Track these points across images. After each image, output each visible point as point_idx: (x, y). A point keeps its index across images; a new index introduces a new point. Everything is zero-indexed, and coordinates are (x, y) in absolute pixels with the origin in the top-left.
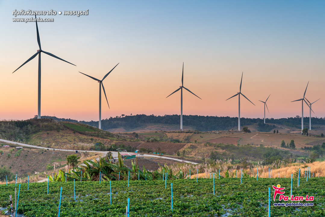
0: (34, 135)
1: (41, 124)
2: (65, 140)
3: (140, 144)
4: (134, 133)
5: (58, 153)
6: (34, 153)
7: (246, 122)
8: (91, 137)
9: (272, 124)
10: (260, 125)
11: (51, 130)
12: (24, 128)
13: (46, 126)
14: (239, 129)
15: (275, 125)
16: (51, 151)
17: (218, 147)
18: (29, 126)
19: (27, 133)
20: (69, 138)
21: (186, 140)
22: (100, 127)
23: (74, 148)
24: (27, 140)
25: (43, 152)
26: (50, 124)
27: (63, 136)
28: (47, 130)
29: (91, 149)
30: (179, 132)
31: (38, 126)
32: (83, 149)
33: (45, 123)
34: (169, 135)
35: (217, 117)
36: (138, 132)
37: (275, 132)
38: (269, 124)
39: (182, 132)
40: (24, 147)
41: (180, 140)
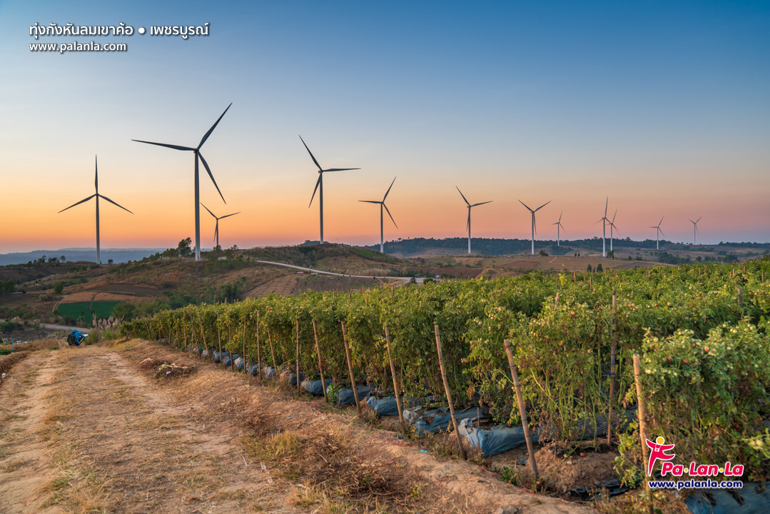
0: (320, 261)
1: (326, 250)
2: (353, 266)
3: (433, 269)
4: (419, 258)
5: (355, 279)
6: (329, 279)
7: (539, 244)
8: (382, 263)
9: (567, 247)
10: (553, 248)
11: (337, 256)
12: (309, 254)
13: (331, 252)
14: (533, 253)
15: (571, 247)
16: (347, 277)
17: (519, 272)
18: (314, 252)
19: (313, 259)
20: (356, 263)
21: (478, 264)
22: (382, 251)
23: (369, 274)
24: (314, 266)
25: (339, 278)
26: (335, 249)
27: (350, 262)
28: (332, 256)
29: (388, 275)
30: (467, 257)
31: (323, 251)
32: (379, 275)
33: (330, 249)
34: (458, 260)
35: (503, 240)
36: (422, 256)
37: (576, 255)
38: (564, 247)
39: (470, 257)
40: (319, 274)
41: (472, 265)
